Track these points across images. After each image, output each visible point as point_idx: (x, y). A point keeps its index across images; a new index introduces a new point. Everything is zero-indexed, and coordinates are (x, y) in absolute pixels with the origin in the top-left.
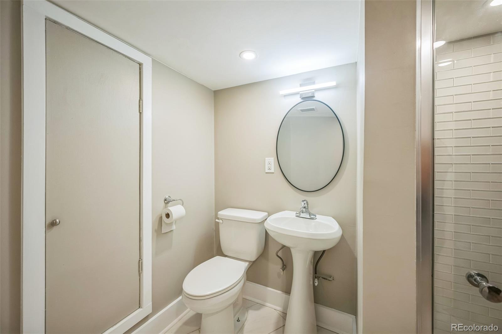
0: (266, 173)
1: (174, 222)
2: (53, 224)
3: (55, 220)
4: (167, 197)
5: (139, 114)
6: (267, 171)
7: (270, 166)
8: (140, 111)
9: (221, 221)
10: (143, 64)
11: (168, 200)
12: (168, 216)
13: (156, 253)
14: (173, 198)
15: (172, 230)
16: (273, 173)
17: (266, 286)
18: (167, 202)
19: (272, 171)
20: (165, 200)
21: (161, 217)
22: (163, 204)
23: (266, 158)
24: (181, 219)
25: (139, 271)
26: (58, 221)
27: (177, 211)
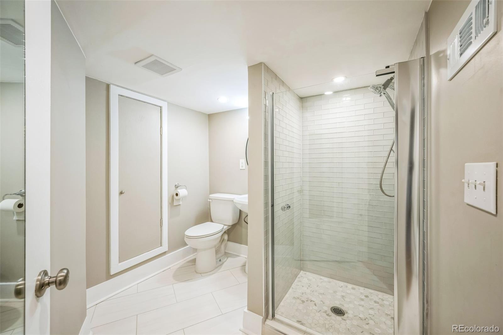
0: (241, 169)
1: (181, 199)
2: (121, 193)
3: (122, 191)
4: (177, 184)
5: (160, 135)
6: (241, 168)
7: (242, 165)
8: (161, 133)
9: (211, 201)
10: (162, 107)
11: (177, 186)
12: (177, 195)
13: (170, 216)
14: (180, 184)
15: (180, 204)
16: (245, 169)
17: (241, 244)
18: (177, 187)
19: (244, 168)
20: (176, 186)
21: (173, 196)
22: (174, 188)
23: (240, 160)
24: (184, 197)
25: (161, 225)
26: (123, 191)
27: (182, 192)
